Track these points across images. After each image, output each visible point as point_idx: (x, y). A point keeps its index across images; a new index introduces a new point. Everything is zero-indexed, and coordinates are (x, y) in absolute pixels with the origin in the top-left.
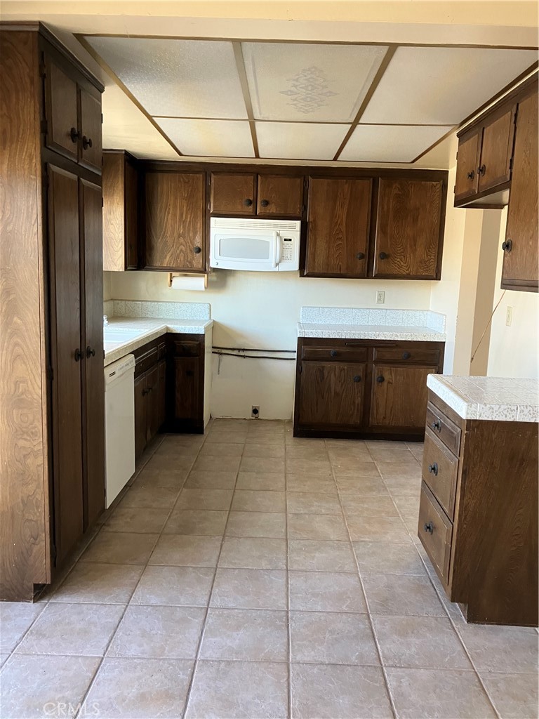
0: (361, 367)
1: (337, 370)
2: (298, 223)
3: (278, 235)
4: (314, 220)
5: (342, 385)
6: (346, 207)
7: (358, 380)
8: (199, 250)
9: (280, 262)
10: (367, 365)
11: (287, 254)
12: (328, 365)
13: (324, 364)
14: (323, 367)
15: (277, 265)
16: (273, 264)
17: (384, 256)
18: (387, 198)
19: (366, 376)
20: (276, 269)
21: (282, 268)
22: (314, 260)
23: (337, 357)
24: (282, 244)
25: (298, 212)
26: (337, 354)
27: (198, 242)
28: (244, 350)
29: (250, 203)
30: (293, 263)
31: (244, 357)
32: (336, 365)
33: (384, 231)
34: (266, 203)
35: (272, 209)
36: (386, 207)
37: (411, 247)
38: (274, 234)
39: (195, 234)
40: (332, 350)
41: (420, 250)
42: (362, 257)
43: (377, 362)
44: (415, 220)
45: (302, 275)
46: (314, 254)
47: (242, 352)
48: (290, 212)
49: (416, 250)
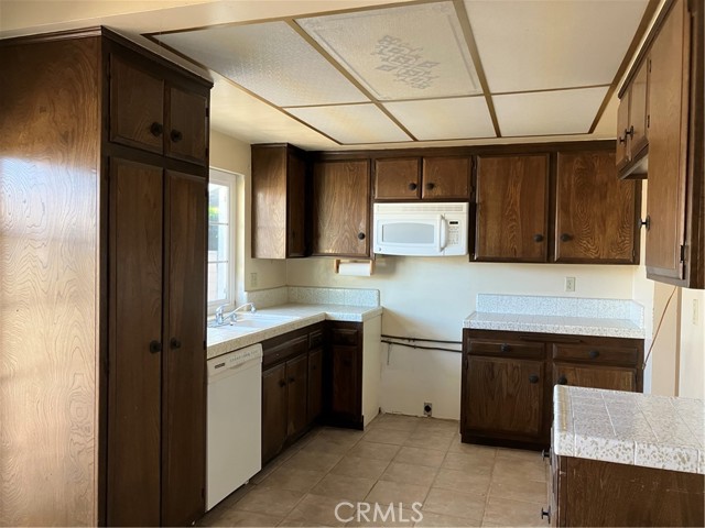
0: (539, 365)
1: (510, 368)
2: (465, 205)
3: (443, 218)
4: (484, 202)
5: (516, 385)
6: (519, 185)
7: (536, 380)
8: (362, 236)
9: (446, 246)
10: (545, 364)
11: (453, 237)
12: (499, 361)
13: (493, 359)
14: (493, 364)
15: (442, 249)
16: (438, 249)
17: (566, 238)
18: (567, 175)
19: (545, 377)
20: (441, 254)
21: (448, 252)
22: (485, 244)
23: (509, 353)
24: (447, 228)
25: (466, 194)
26: (508, 349)
27: (362, 228)
28: (414, 340)
29: (414, 186)
30: (461, 246)
31: (414, 347)
32: (509, 361)
33: (565, 209)
34: (431, 186)
35: (438, 192)
36: (566, 182)
37: (599, 227)
38: (438, 217)
39: (359, 220)
40: (503, 344)
41: (611, 230)
42: (540, 239)
43: (558, 360)
44: (603, 197)
45: (472, 260)
46: (484, 238)
47: (412, 342)
48: (457, 193)
49: (605, 231)
